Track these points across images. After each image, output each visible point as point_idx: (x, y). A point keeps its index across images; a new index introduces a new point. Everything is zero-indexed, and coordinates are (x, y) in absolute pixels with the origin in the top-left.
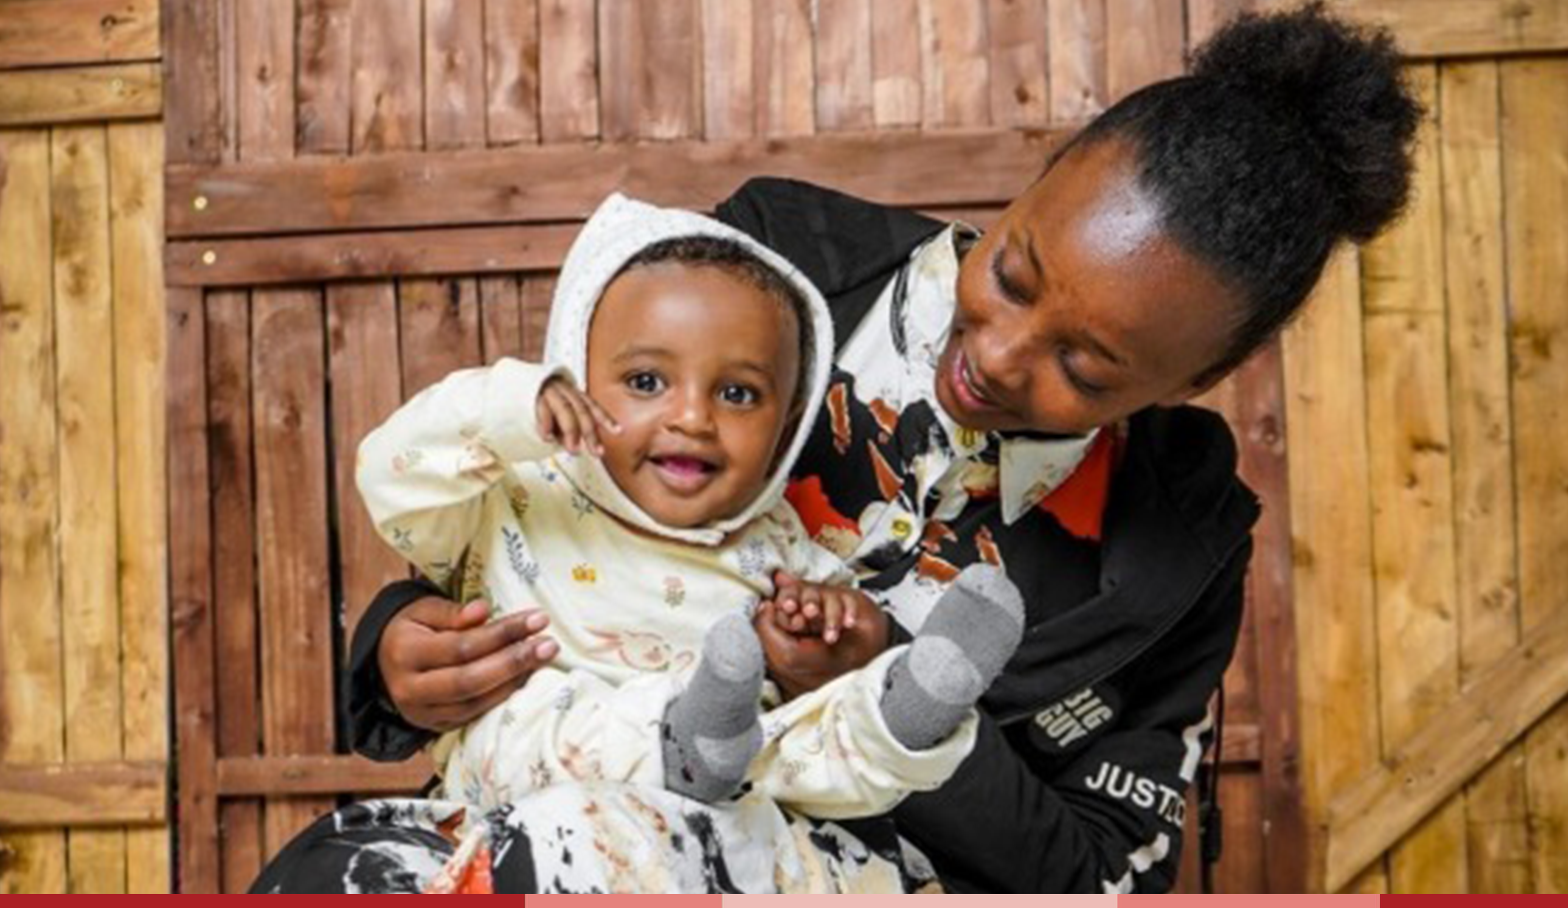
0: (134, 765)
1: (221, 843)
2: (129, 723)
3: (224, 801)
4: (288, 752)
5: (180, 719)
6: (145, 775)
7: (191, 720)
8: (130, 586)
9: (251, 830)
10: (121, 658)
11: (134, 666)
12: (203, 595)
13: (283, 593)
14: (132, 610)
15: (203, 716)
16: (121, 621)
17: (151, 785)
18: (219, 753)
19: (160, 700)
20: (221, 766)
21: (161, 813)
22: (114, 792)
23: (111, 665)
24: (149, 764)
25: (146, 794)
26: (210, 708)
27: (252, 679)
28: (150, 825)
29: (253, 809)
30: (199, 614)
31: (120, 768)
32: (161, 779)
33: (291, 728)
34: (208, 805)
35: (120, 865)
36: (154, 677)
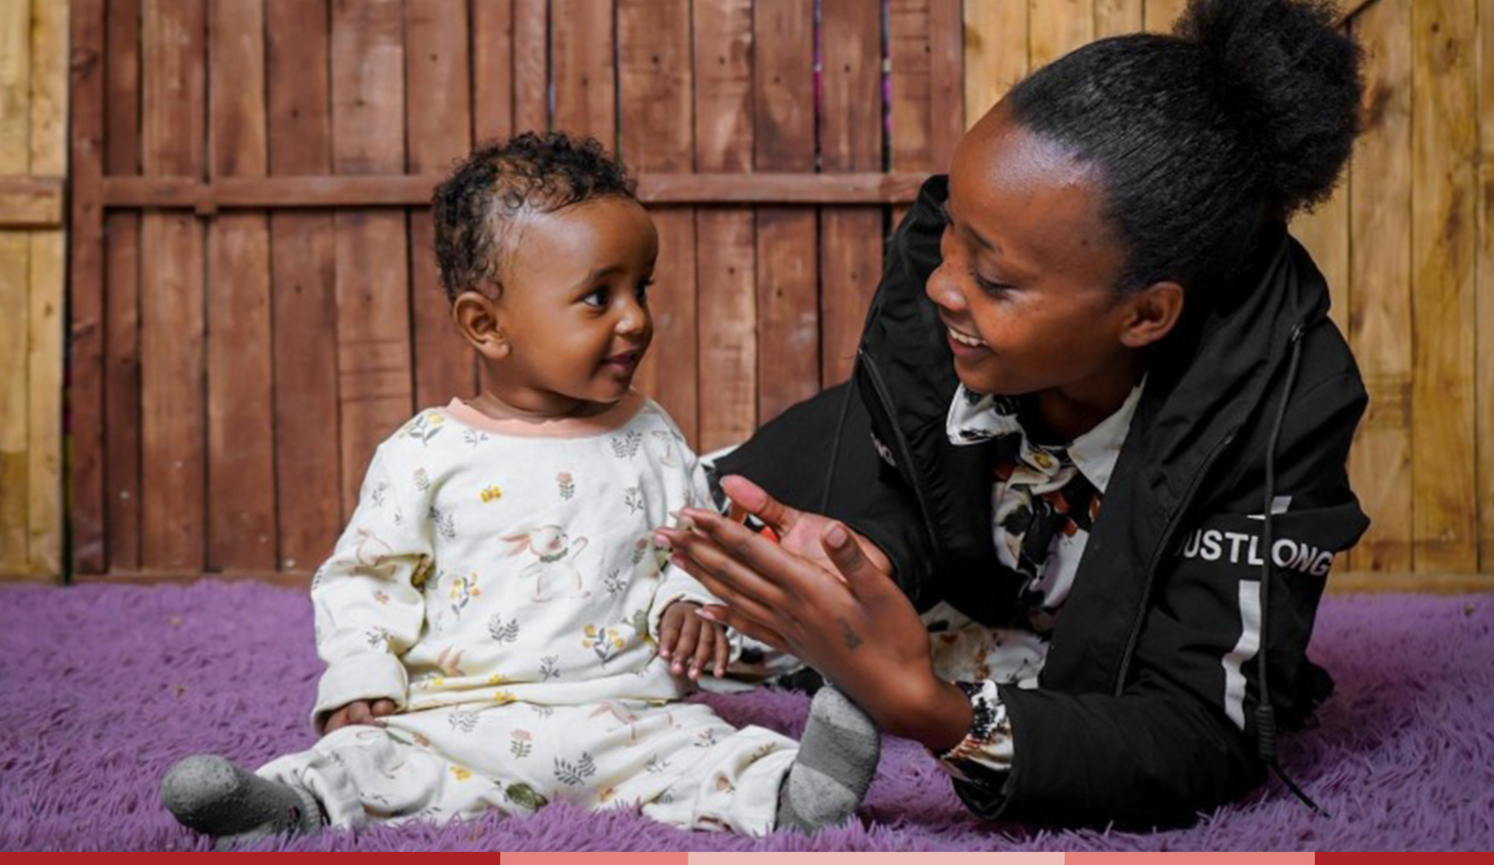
0: (38, 179)
1: (106, 244)
2: (35, 146)
3: (109, 211)
4: (162, 172)
5: (76, 144)
6: (45, 186)
7: (84, 146)
8: (40, 38)
9: (130, 235)
10: (31, 95)
11: (42, 103)
12: (96, 45)
13: (161, 48)
14: (41, 57)
15: (94, 142)
16: (32, 65)
17: (49, 194)
18: (106, 171)
19: (60, 129)
20: (107, 182)
21: (56, 216)
22: (20, 200)
23: (22, 99)
24: (50, 179)
25: (45, 202)
26: (99, 135)
27: (133, 116)
28: (47, 227)
29: (131, 219)
30: (92, 61)
31: (25, 181)
32: (58, 190)
33: (164, 155)
34: (95, 214)
35: (23, 259)
36: (55, 111)
